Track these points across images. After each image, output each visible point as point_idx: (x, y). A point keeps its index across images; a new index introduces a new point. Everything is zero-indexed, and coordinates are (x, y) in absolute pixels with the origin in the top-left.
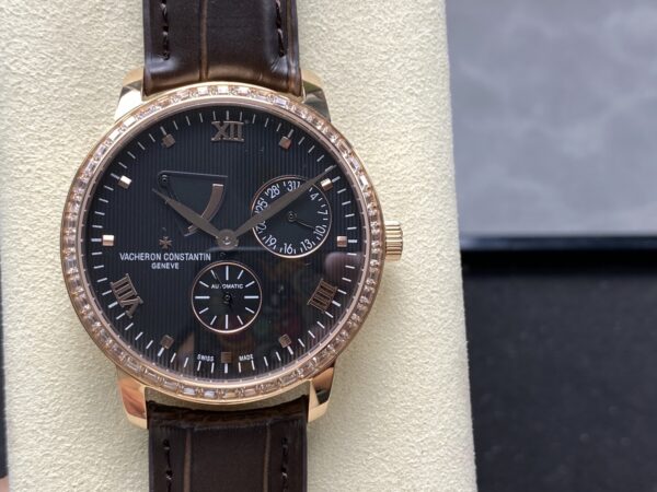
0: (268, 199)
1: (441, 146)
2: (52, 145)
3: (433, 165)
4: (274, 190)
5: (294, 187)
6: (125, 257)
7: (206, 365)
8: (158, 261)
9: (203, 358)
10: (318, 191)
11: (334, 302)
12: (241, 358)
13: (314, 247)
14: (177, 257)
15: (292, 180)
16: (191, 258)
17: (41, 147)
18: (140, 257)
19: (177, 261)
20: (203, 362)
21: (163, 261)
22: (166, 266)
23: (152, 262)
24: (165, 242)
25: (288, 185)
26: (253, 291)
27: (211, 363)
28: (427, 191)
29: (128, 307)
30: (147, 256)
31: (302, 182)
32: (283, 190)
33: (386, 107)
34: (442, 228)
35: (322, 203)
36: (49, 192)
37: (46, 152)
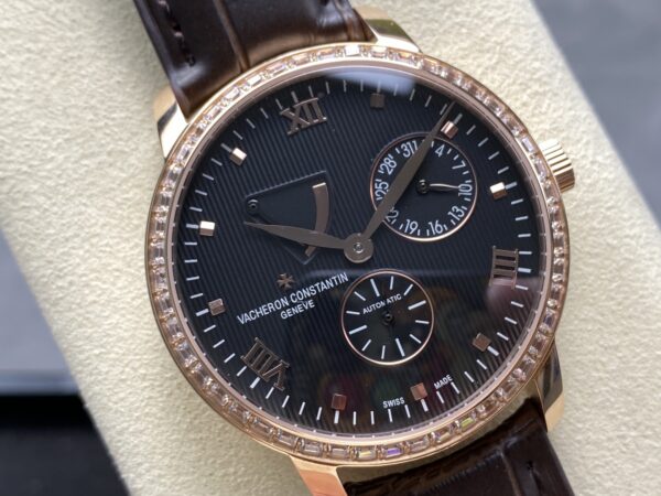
0: (385, 177)
1: (535, 34)
2: (84, 241)
3: (536, 59)
4: (389, 164)
5: (410, 149)
6: (245, 319)
7: (398, 411)
8: (287, 307)
9: (391, 403)
10: (442, 143)
11: (522, 270)
12: (437, 386)
13: (466, 213)
14: (306, 293)
15: (405, 142)
16: (324, 287)
17: (73, 248)
18: (263, 311)
19: (308, 298)
20: (393, 408)
21: (293, 305)
22: (298, 310)
23: (279, 312)
24: (285, 280)
25: (402, 151)
26: (416, 295)
27: (402, 406)
28: (544, 94)
29: (274, 378)
30: (271, 306)
31: (419, 139)
32: (400, 160)
34: (582, 129)
35: (453, 154)
37: (81, 252)
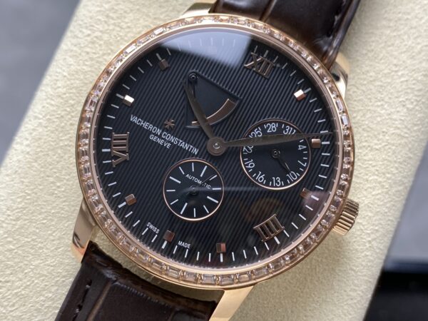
0: (264, 131)
1: (410, 158)
2: (114, 24)
3: (397, 169)
4: (273, 127)
5: (288, 131)
6: (134, 119)
7: (151, 233)
8: (157, 135)
9: (151, 227)
10: (307, 146)
11: (276, 239)
12: (180, 243)
13: (281, 186)
14: (172, 139)
15: (291, 126)
16: (182, 145)
17: (106, 22)
18: (145, 125)
19: (169, 142)
20: (149, 229)
21: (160, 137)
22: (160, 142)
23: (151, 133)
24: (170, 123)
25: (285, 128)
26: (216, 195)
27: (155, 234)
28: (383, 186)
29: (116, 157)
30: (151, 127)
31: (297, 131)
32: (280, 130)
33: (378, 106)
34: (382, 222)
35: (305, 155)
36: (95, 56)
37: (106, 27)
